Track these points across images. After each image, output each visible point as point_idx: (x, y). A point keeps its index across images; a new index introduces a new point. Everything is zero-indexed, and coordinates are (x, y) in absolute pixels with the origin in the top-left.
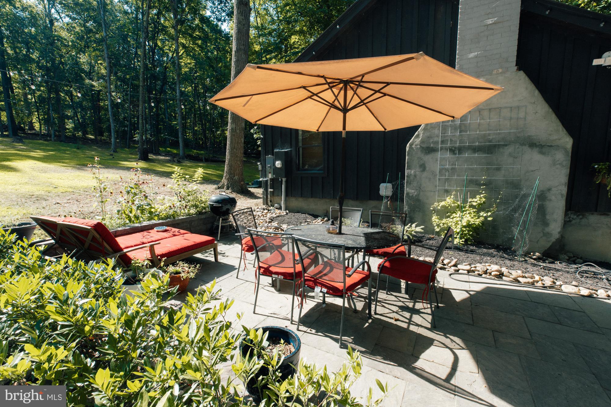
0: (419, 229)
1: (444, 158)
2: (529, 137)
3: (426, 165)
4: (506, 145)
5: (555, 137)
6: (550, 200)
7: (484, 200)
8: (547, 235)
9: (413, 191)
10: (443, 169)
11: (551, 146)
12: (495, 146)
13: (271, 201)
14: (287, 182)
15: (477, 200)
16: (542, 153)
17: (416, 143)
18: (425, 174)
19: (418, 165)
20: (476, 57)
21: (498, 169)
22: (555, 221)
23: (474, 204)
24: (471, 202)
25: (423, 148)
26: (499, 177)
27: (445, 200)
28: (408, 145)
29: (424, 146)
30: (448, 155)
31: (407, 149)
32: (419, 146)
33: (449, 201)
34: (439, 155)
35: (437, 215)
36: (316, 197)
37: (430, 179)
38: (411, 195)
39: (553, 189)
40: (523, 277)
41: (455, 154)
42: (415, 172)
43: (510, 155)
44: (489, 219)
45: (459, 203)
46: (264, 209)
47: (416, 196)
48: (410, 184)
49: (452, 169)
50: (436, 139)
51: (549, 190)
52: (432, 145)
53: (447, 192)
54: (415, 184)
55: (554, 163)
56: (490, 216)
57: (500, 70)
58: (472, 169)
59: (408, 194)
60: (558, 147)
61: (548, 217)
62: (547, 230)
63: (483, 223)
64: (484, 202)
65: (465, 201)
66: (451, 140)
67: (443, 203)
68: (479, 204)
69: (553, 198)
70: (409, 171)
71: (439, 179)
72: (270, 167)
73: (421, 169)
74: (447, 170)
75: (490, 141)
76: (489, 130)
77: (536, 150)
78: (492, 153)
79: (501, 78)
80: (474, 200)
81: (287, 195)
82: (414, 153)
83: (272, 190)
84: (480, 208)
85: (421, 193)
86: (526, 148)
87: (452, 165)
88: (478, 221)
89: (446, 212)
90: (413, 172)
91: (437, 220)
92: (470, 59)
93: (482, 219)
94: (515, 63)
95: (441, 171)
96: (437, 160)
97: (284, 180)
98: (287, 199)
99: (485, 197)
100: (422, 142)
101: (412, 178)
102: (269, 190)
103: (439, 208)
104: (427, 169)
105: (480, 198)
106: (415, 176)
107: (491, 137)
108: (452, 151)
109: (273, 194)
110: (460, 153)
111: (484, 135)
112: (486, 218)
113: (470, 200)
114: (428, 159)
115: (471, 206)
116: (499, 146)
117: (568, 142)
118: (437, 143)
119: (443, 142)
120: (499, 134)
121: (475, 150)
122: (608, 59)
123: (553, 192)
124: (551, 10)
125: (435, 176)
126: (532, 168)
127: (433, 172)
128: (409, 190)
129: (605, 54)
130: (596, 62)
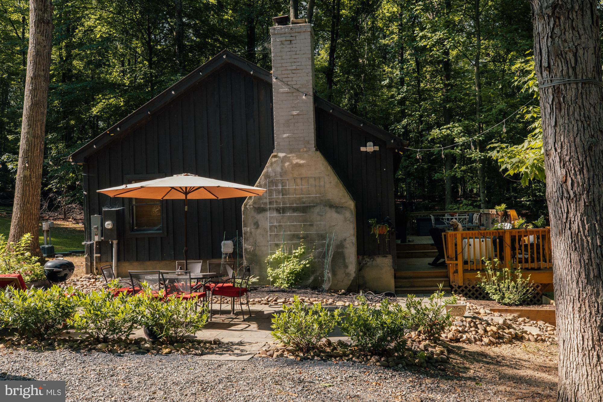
0: (254, 280)
1: (273, 217)
2: (329, 200)
3: (259, 223)
4: (314, 206)
5: (343, 200)
6: (346, 248)
7: (303, 250)
8: (348, 275)
9: (250, 247)
10: (272, 226)
11: (342, 207)
12: (307, 207)
13: (97, 269)
14: (118, 244)
15: (299, 251)
16: (338, 212)
17: (250, 203)
18: (259, 231)
19: (252, 224)
20: (288, 137)
21: (311, 225)
22: (352, 263)
23: (297, 254)
24: (295, 253)
25: (255, 208)
26: (313, 232)
27: (275, 253)
28: (243, 206)
29: (256, 206)
30: (275, 214)
31: (243, 209)
32: (252, 207)
33: (278, 254)
34: (268, 214)
35: (271, 267)
36: (154, 260)
37: (263, 236)
38: (248, 250)
39: (348, 239)
41: (280, 213)
42: (251, 229)
43: (318, 214)
44: (307, 266)
45: (286, 254)
46: (90, 279)
47: (253, 251)
48: (247, 240)
49: (279, 226)
50: (265, 201)
51: (345, 240)
52: (262, 206)
53: (277, 246)
54: (251, 240)
55: (345, 220)
56: (308, 263)
57: (305, 149)
58: (293, 225)
59: (246, 249)
60: (346, 208)
61: (347, 261)
62: (347, 271)
63: (303, 270)
64: (304, 253)
65: (290, 253)
66: (277, 202)
67: (274, 256)
68: (301, 255)
69: (348, 246)
70: (246, 228)
71: (270, 235)
72: (97, 228)
73: (255, 227)
74: (275, 227)
75: (304, 203)
76: (302, 194)
77: (334, 210)
78: (306, 213)
79: (306, 155)
80: (297, 251)
81: (118, 260)
82: (248, 212)
83: (99, 255)
84: (301, 257)
85: (257, 248)
86: (327, 208)
87: (279, 222)
88: (298, 268)
89: (276, 264)
90: (248, 229)
91: (271, 271)
92: (284, 138)
93: (302, 266)
94: (313, 146)
95: (271, 227)
96: (267, 219)
97: (115, 242)
98: (119, 264)
99: (304, 248)
100: (254, 203)
101: (248, 234)
102: (95, 255)
103: (271, 260)
104: (260, 226)
105: (301, 249)
106: (251, 233)
107: (304, 200)
108: (278, 210)
109: (100, 260)
110: (284, 213)
111: (300, 199)
112: (305, 265)
113: (294, 251)
114: (260, 217)
115: (295, 256)
116: (310, 207)
117: (351, 204)
118: (266, 203)
119: (270, 203)
120: (309, 197)
121: (295, 210)
122: (370, 148)
123: (347, 241)
124: (333, 110)
125: (267, 232)
126: (333, 224)
127: (265, 229)
128: (246, 246)
129: (368, 144)
130: (363, 149)
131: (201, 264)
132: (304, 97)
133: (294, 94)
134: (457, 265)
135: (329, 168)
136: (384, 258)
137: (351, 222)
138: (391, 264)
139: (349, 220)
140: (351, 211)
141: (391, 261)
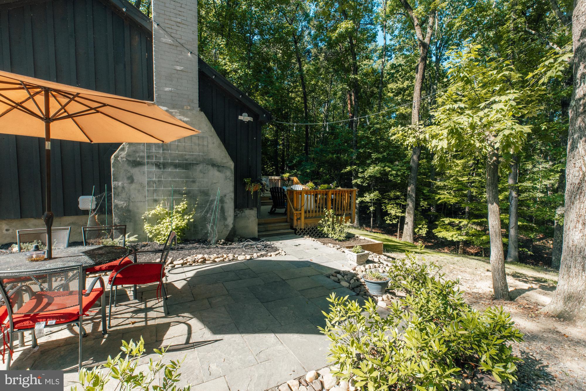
0: (132, 239)
1: (151, 172)
2: (211, 159)
3: (134, 177)
4: (197, 164)
5: (225, 161)
6: (226, 203)
7: (186, 206)
8: (226, 226)
9: (122, 202)
10: (151, 181)
11: (223, 167)
12: (190, 164)
15: (182, 206)
16: (219, 171)
17: (122, 156)
18: (133, 186)
19: (125, 178)
20: (171, 91)
21: (194, 182)
22: (230, 216)
23: (180, 210)
24: (176, 209)
25: (129, 161)
26: (195, 188)
27: (155, 209)
28: (113, 157)
29: (131, 159)
30: (154, 169)
31: (112, 161)
32: (125, 159)
33: (159, 209)
34: (146, 168)
35: (148, 223)
37: (139, 191)
38: (120, 206)
39: (227, 195)
40: (218, 258)
41: (160, 168)
42: (123, 184)
43: (201, 171)
44: (192, 220)
45: (167, 210)
47: (126, 207)
48: (118, 195)
49: (159, 181)
50: (141, 154)
51: (225, 196)
52: (138, 159)
53: (156, 201)
54: (124, 195)
55: (226, 178)
56: (191, 218)
57: (189, 108)
58: (175, 181)
59: (116, 206)
60: (227, 168)
61: (226, 214)
62: (226, 223)
63: (187, 224)
64: (187, 208)
65: (172, 208)
66: (156, 157)
67: (153, 212)
68: (184, 210)
69: (227, 201)
70: (116, 182)
71: (148, 191)
73: (130, 181)
74: (154, 182)
75: (186, 160)
76: (185, 151)
77: (216, 168)
78: (188, 169)
79: (190, 113)
80: (179, 206)
82: (120, 165)
84: (185, 212)
85: (131, 204)
86: (210, 167)
87: (159, 177)
88: (183, 224)
89: (156, 220)
90: (120, 184)
91: (149, 228)
92: (166, 91)
93: (186, 221)
94: (198, 105)
95: (149, 183)
96: (144, 173)
99: (186, 204)
100: (128, 155)
101: (120, 190)
103: (150, 216)
104: (135, 181)
105: (183, 204)
106: (123, 188)
107: (187, 157)
108: (158, 165)
110: (164, 168)
111: (182, 156)
112: (189, 220)
113: (175, 207)
114: (136, 171)
115: (177, 212)
116: (193, 164)
117: (231, 164)
118: (143, 157)
119: (148, 157)
120: (192, 155)
121: (176, 166)
122: (245, 118)
123: (227, 197)
124: (215, 76)
125: (144, 187)
126: (215, 181)
127: (141, 184)
128: (117, 202)
129: (244, 114)
130: (240, 118)
131: (68, 231)
132: (189, 54)
133: (178, 49)
134: (300, 214)
135: (213, 129)
136: (251, 211)
137: (231, 180)
138: (256, 215)
139: (229, 179)
140: (231, 171)
141: (256, 212)
